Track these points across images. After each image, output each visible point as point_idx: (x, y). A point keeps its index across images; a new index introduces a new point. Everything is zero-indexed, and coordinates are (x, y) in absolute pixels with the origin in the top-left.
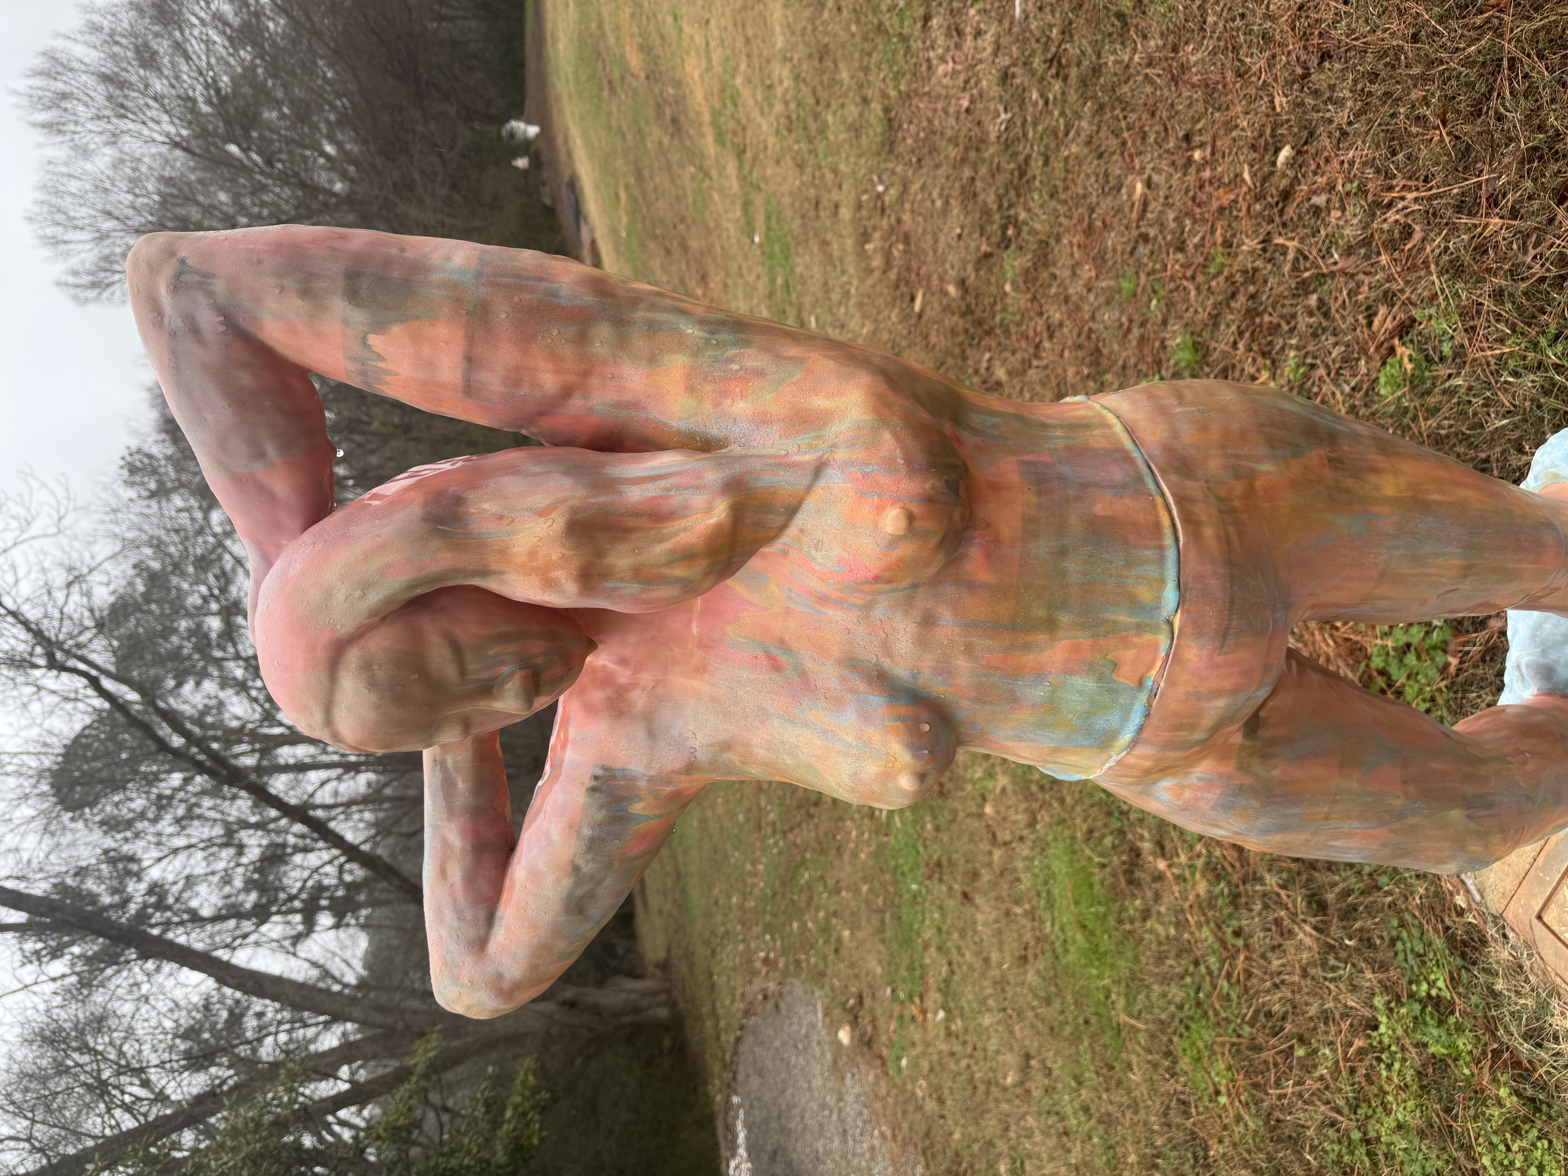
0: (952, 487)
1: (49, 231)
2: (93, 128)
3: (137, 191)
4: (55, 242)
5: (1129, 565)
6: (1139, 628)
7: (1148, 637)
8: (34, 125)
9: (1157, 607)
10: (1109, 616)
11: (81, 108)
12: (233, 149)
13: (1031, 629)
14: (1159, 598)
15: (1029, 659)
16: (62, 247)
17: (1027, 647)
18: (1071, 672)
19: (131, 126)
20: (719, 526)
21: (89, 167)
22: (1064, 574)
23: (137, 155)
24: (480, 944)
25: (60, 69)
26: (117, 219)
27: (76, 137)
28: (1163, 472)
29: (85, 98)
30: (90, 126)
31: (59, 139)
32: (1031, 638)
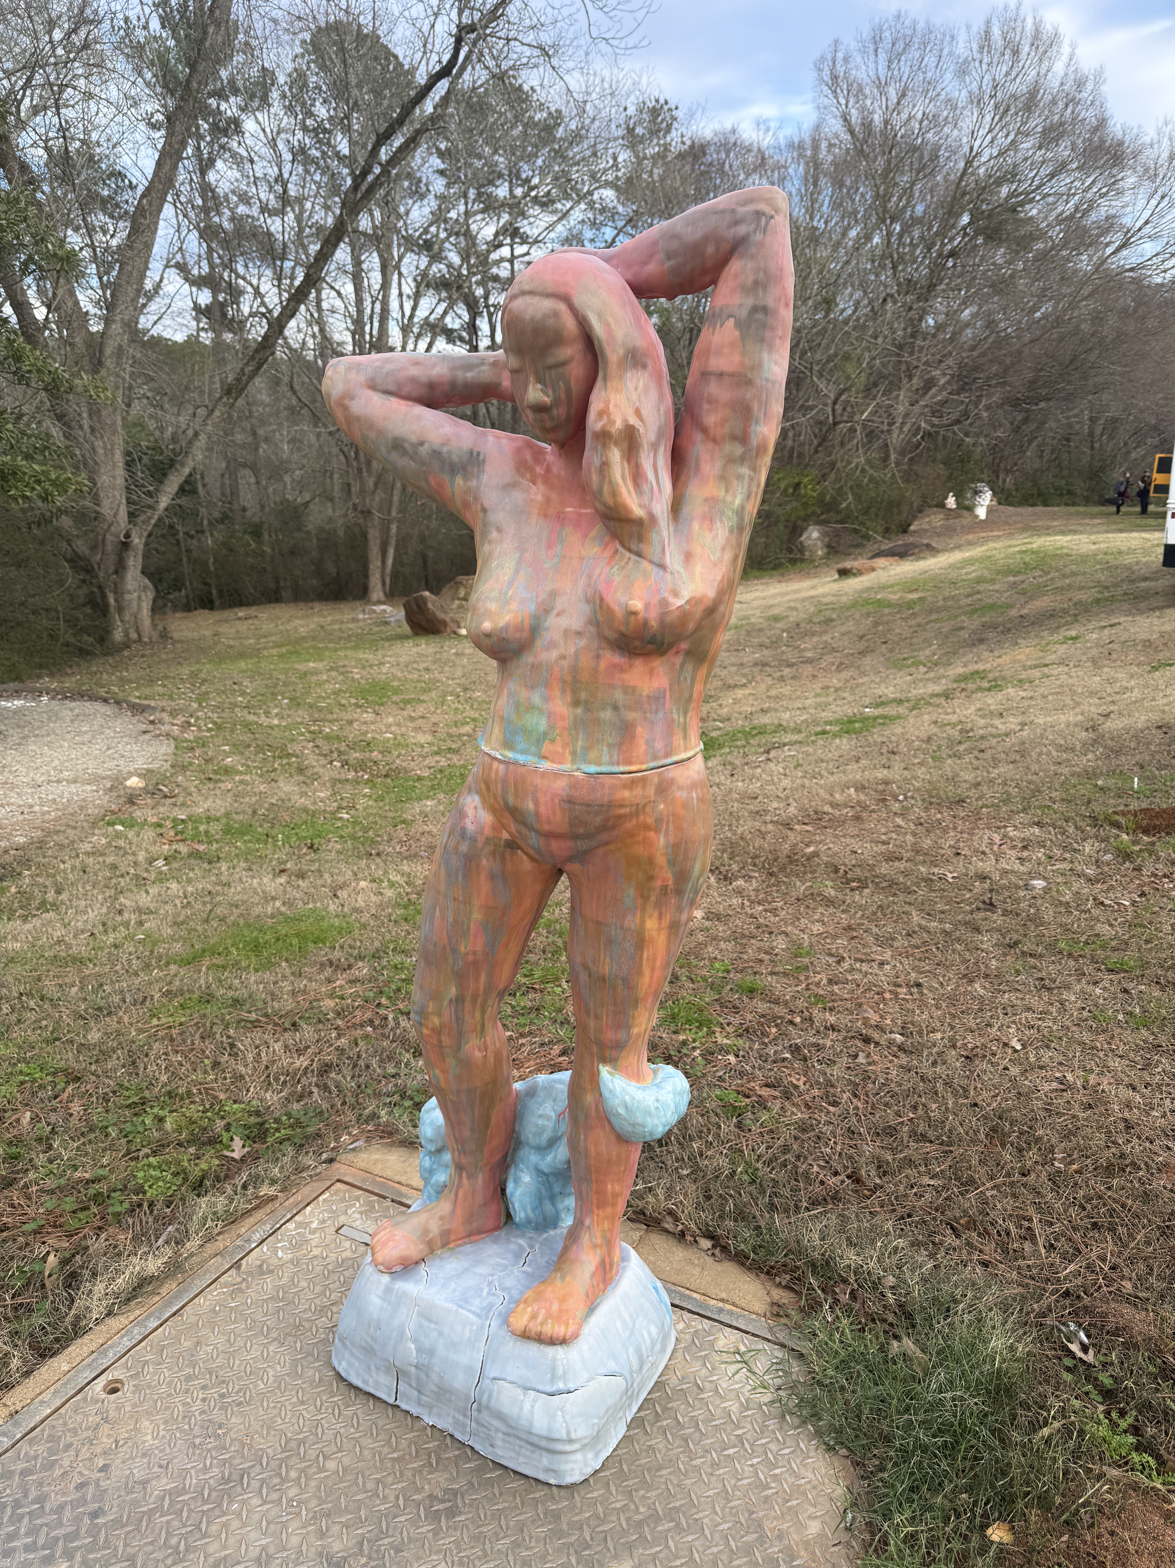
0: (652, 641)
1: (887, 34)
2: (985, 81)
3: (926, 122)
4: (876, 41)
5: (609, 746)
6: (574, 753)
7: (569, 758)
8: (988, 23)
9: (585, 761)
10: (581, 736)
11: (1005, 69)
12: (965, 219)
13: (573, 692)
14: (590, 763)
15: (557, 693)
16: (872, 47)
17: (563, 691)
18: (549, 717)
19: (988, 118)
20: (631, 512)
21: (948, 76)
22: (604, 709)
23: (960, 124)
24: (373, 386)
25: (1041, 50)
26: (898, 103)
27: (977, 64)
28: (660, 774)
29: (1014, 74)
30: (987, 78)
31: (975, 46)
32: (568, 692)
